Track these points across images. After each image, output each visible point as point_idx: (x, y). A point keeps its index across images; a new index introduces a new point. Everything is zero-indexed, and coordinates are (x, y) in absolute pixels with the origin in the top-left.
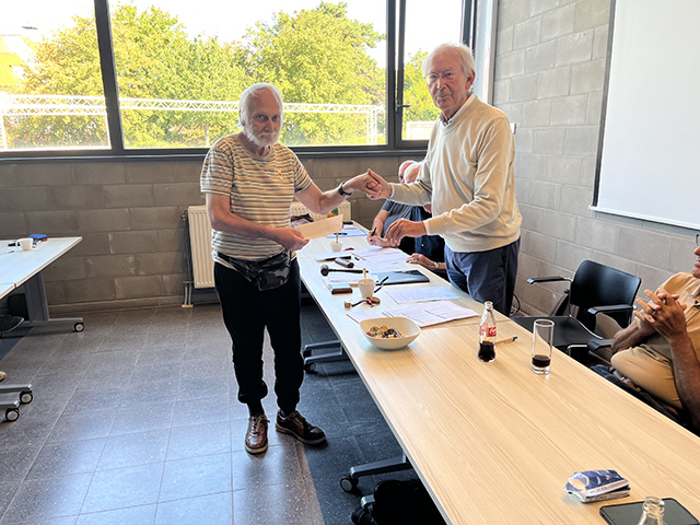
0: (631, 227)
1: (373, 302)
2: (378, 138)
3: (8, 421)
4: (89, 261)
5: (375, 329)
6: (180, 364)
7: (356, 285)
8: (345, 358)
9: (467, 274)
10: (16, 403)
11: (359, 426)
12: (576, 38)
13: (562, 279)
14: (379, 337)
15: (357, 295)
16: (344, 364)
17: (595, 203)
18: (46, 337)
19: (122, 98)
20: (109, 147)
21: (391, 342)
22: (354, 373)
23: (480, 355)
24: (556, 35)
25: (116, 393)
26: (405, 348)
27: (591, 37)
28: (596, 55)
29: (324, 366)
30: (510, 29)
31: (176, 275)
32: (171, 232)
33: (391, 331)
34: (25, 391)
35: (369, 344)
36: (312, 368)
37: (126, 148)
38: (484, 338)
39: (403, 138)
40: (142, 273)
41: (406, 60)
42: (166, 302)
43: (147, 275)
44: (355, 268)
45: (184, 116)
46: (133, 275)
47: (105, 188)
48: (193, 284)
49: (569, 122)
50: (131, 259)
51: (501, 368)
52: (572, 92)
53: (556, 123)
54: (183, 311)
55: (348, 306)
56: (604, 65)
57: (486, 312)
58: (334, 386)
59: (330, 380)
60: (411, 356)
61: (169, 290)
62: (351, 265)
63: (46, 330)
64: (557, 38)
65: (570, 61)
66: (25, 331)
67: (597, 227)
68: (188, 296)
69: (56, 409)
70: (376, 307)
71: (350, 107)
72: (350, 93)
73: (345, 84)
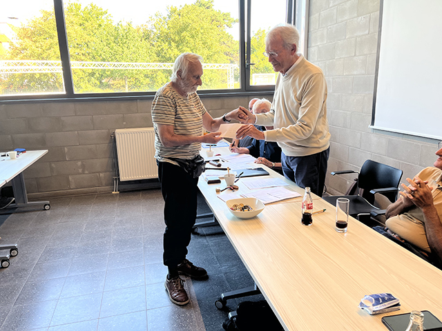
0: (395, 139)
1: (233, 188)
2: (235, 84)
3: (3, 268)
4: (53, 165)
5: (235, 206)
6: (111, 229)
7: (223, 178)
8: (217, 224)
9: (295, 170)
10: (8, 256)
11: (227, 267)
12: (359, 20)
13: (353, 172)
14: (238, 211)
15: (224, 184)
16: (216, 228)
17: (373, 124)
18: (26, 214)
19: (72, 62)
20: (64, 93)
21: (246, 213)
22: (222, 233)
23: (302, 221)
24: (346, 18)
25: (71, 249)
26: (255, 218)
27: (368, 19)
28: (372, 30)
29: (203, 229)
30: (317, 15)
31: (108, 173)
32: (105, 146)
33: (245, 207)
34: (13, 249)
35: (232, 215)
36: (196, 230)
37: (75, 93)
38: (305, 210)
39: (251, 85)
40: (86, 172)
41: (252, 35)
42: (102, 190)
43: (90, 173)
44: (222, 167)
45: (112, 72)
46: (81, 174)
47: (62, 118)
48: (119, 179)
49: (355, 73)
50: (79, 163)
51: (316, 229)
52: (357, 54)
53: (347, 73)
54: (113, 195)
55: (218, 191)
56: (377, 37)
57: (306, 194)
58: (210, 241)
59: (207, 238)
60: (259, 223)
61: (104, 183)
62: (219, 165)
63: (25, 209)
64: (347, 20)
65: (356, 35)
66: (13, 210)
67: (374, 138)
68: (116, 186)
69: (33, 260)
70: (236, 192)
71: (217, 65)
72: (216, 56)
73: (213, 51)
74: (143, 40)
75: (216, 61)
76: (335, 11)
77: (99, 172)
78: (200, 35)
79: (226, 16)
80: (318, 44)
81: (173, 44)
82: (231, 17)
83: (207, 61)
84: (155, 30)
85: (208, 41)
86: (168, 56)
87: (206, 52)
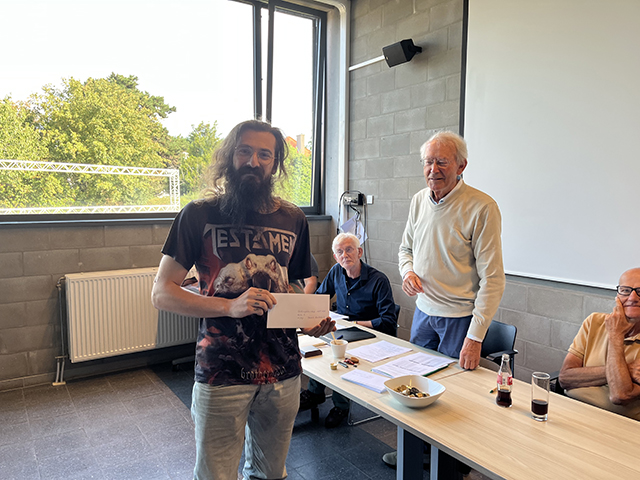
1: (352, 362)
23: (498, 401)
24: (408, 129)
32: (42, 303)
42: (33, 381)
43: (10, 353)
54: (55, 389)
61: (36, 368)
64: (410, 132)
68: (60, 372)
71: (145, 169)
72: (147, 157)
73: (141, 148)
74: (27, 127)
75: (145, 165)
76: (392, 119)
77: (28, 350)
78: (121, 126)
79: (158, 101)
80: (366, 157)
81: (74, 135)
82: (165, 103)
83: (133, 163)
84: (42, 112)
85: (134, 135)
86: (66, 152)
87: (130, 150)
